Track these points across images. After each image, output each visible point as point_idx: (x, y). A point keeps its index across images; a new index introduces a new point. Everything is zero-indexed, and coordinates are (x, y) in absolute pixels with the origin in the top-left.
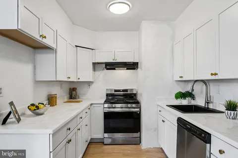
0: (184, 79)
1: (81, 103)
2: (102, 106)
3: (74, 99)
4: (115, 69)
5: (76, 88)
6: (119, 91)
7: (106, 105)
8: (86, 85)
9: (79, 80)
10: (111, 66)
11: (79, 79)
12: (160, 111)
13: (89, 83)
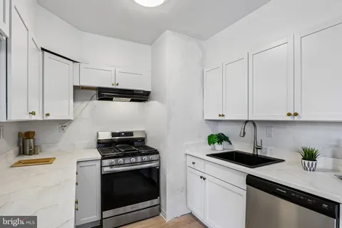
0: (226, 118)
1: (55, 162)
2: (98, 164)
3: (30, 155)
4: (111, 100)
5: (34, 133)
6: (119, 134)
7: (106, 162)
8: (58, 126)
9: (49, 118)
10: (105, 94)
11: (48, 115)
12: (193, 163)
13: (64, 124)
